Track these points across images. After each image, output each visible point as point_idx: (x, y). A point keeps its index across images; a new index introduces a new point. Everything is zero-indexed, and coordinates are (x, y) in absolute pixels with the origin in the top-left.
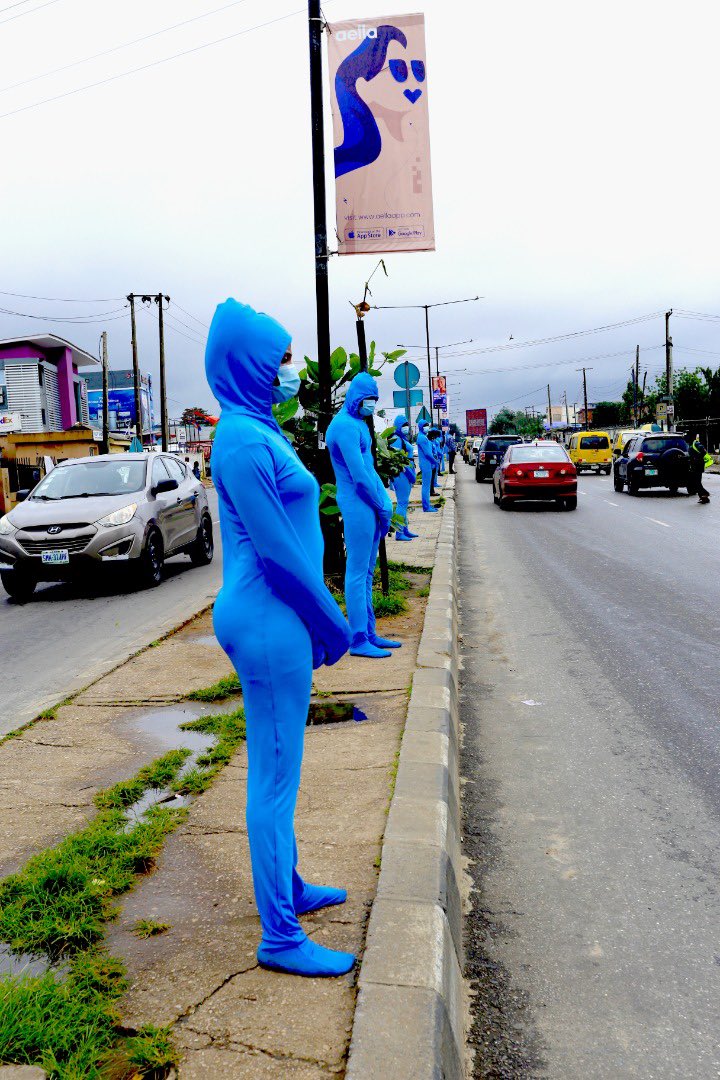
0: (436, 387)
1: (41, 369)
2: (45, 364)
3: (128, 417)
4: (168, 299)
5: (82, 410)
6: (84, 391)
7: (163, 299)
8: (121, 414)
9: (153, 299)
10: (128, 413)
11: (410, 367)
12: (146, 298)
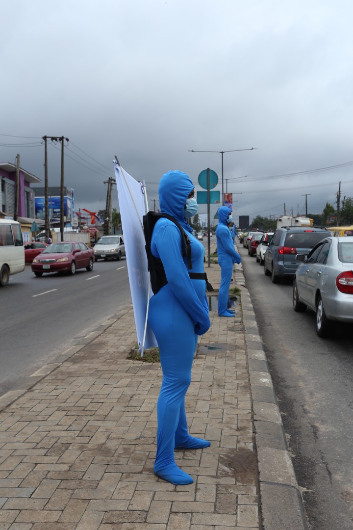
0: (226, 199)
1: (3, 182)
2: (5, 179)
3: (59, 212)
4: (67, 140)
5: (30, 206)
6: (33, 197)
7: (65, 140)
8: (55, 210)
9: (58, 139)
10: (59, 210)
11: (210, 172)
12: (53, 139)
